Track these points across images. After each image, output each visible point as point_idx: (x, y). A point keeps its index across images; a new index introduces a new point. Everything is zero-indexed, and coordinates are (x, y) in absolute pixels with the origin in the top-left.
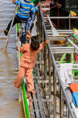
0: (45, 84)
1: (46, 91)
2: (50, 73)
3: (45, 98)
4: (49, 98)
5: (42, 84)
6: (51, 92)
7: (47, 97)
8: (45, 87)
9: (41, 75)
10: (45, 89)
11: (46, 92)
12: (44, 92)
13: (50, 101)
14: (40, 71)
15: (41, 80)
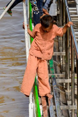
0: (66, 84)
1: (69, 94)
2: (73, 69)
3: (66, 104)
4: (72, 104)
5: (62, 84)
6: (75, 95)
7: (69, 103)
8: (66, 89)
9: (61, 72)
10: (66, 91)
11: (67, 95)
12: (66, 95)
13: (73, 109)
14: (60, 66)
15: (62, 78)
